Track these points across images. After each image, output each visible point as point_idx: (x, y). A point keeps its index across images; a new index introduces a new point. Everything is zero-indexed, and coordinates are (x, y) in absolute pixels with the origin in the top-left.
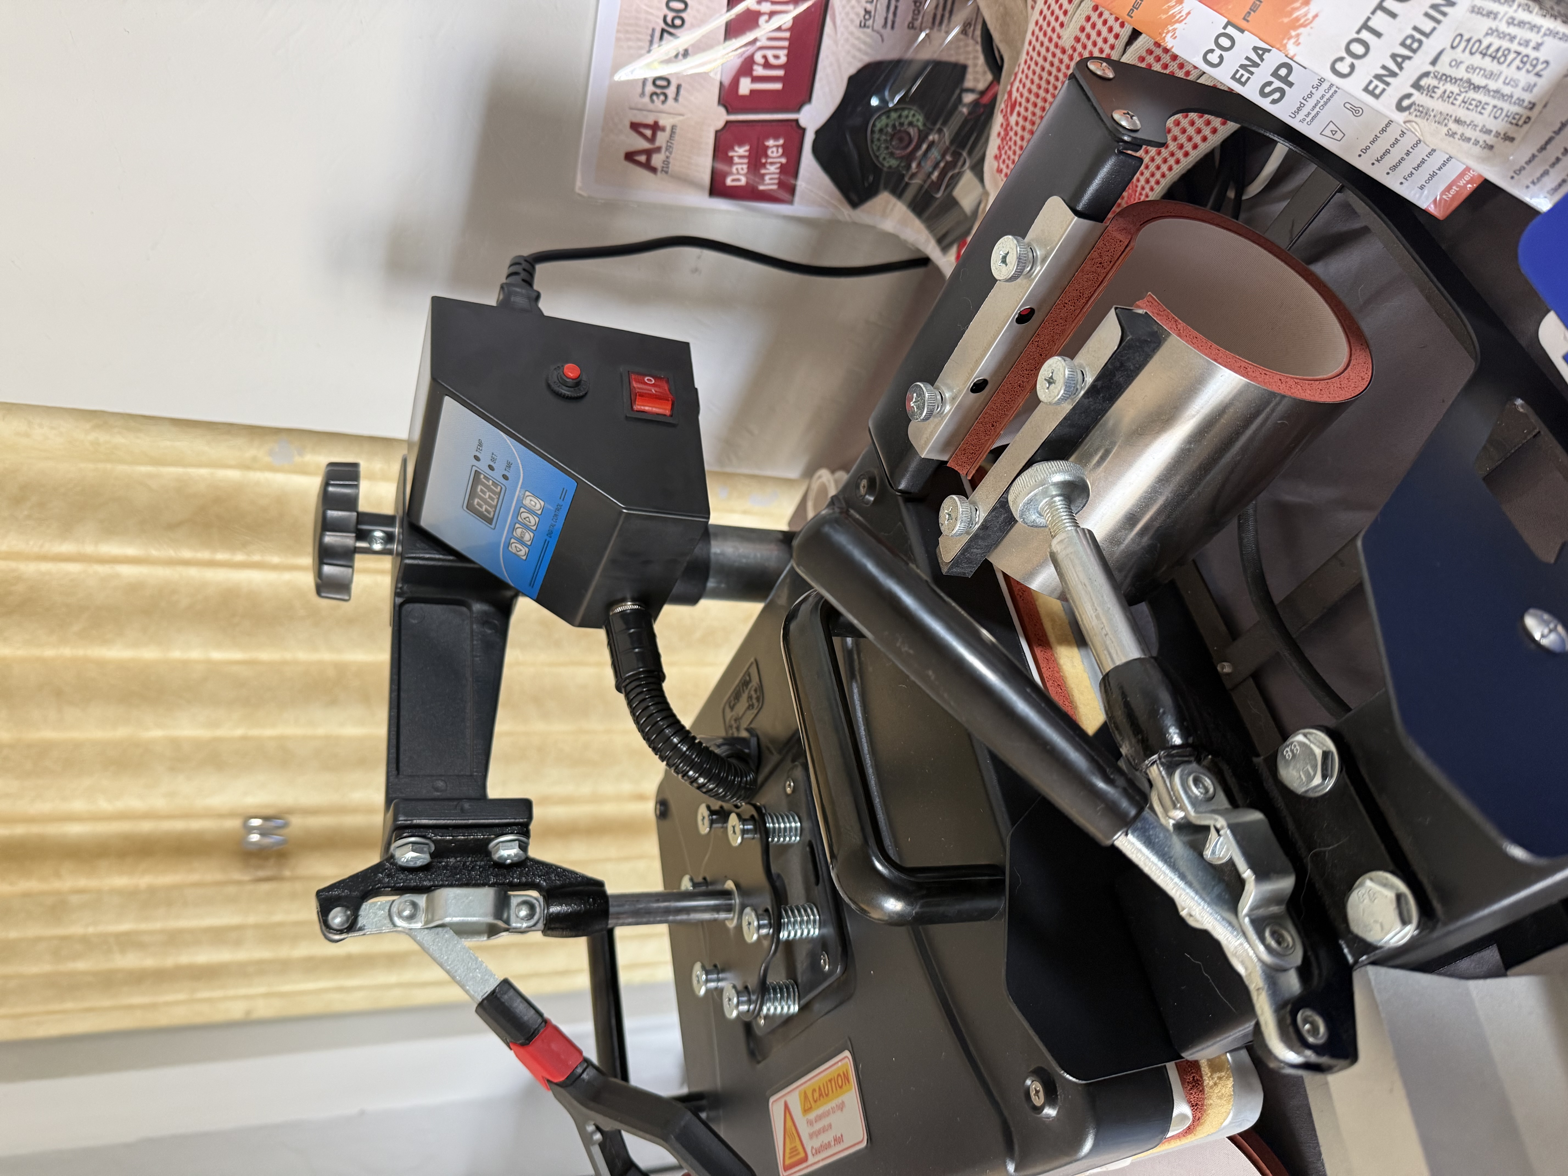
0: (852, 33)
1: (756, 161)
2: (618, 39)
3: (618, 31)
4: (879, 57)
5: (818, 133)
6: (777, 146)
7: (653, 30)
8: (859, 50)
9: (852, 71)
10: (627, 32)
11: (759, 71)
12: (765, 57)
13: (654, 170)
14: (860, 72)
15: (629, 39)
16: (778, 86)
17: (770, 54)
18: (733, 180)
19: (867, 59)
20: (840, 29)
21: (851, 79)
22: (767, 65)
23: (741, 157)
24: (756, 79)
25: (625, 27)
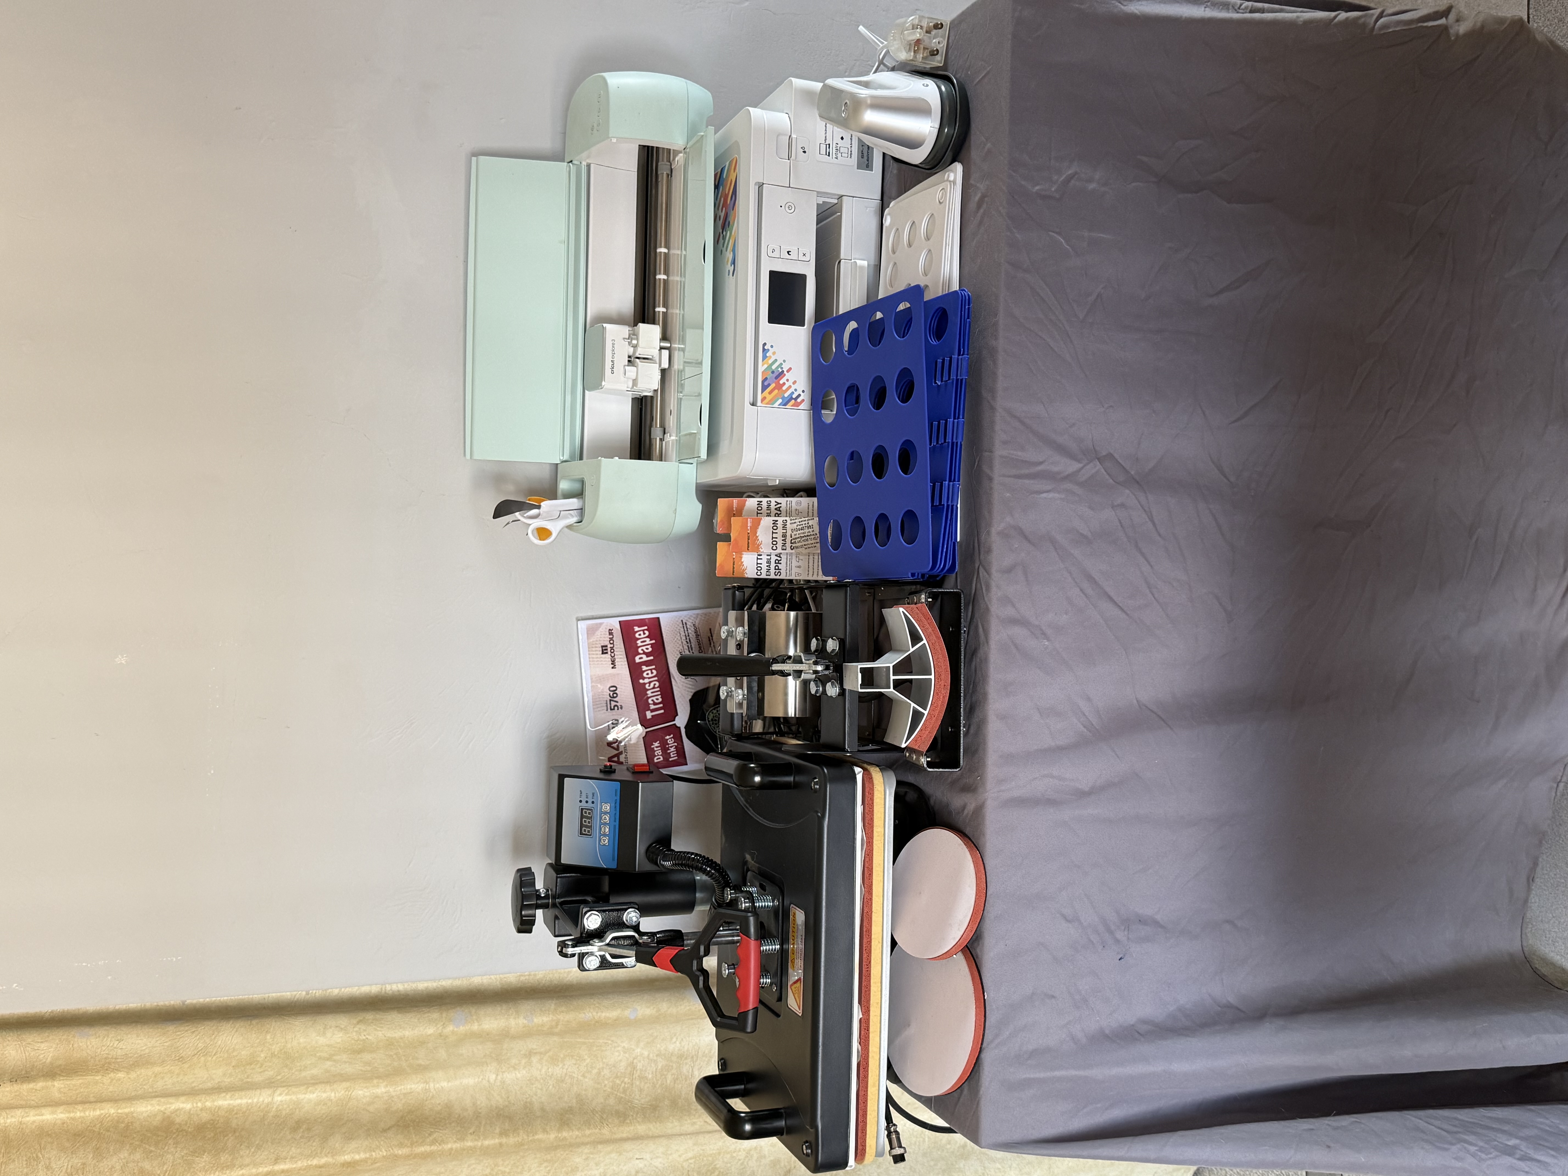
0: (683, 682)
1: (664, 748)
2: (594, 709)
3: (593, 705)
4: (698, 689)
5: (686, 728)
6: (671, 738)
7: (607, 701)
8: (689, 688)
9: (690, 697)
10: (597, 705)
11: (652, 707)
12: (652, 700)
14: (693, 696)
15: (598, 708)
16: (662, 711)
17: (654, 698)
18: (657, 759)
19: (694, 691)
20: (678, 682)
21: (690, 700)
22: (655, 704)
23: (657, 747)
24: (652, 711)
25: (595, 702)
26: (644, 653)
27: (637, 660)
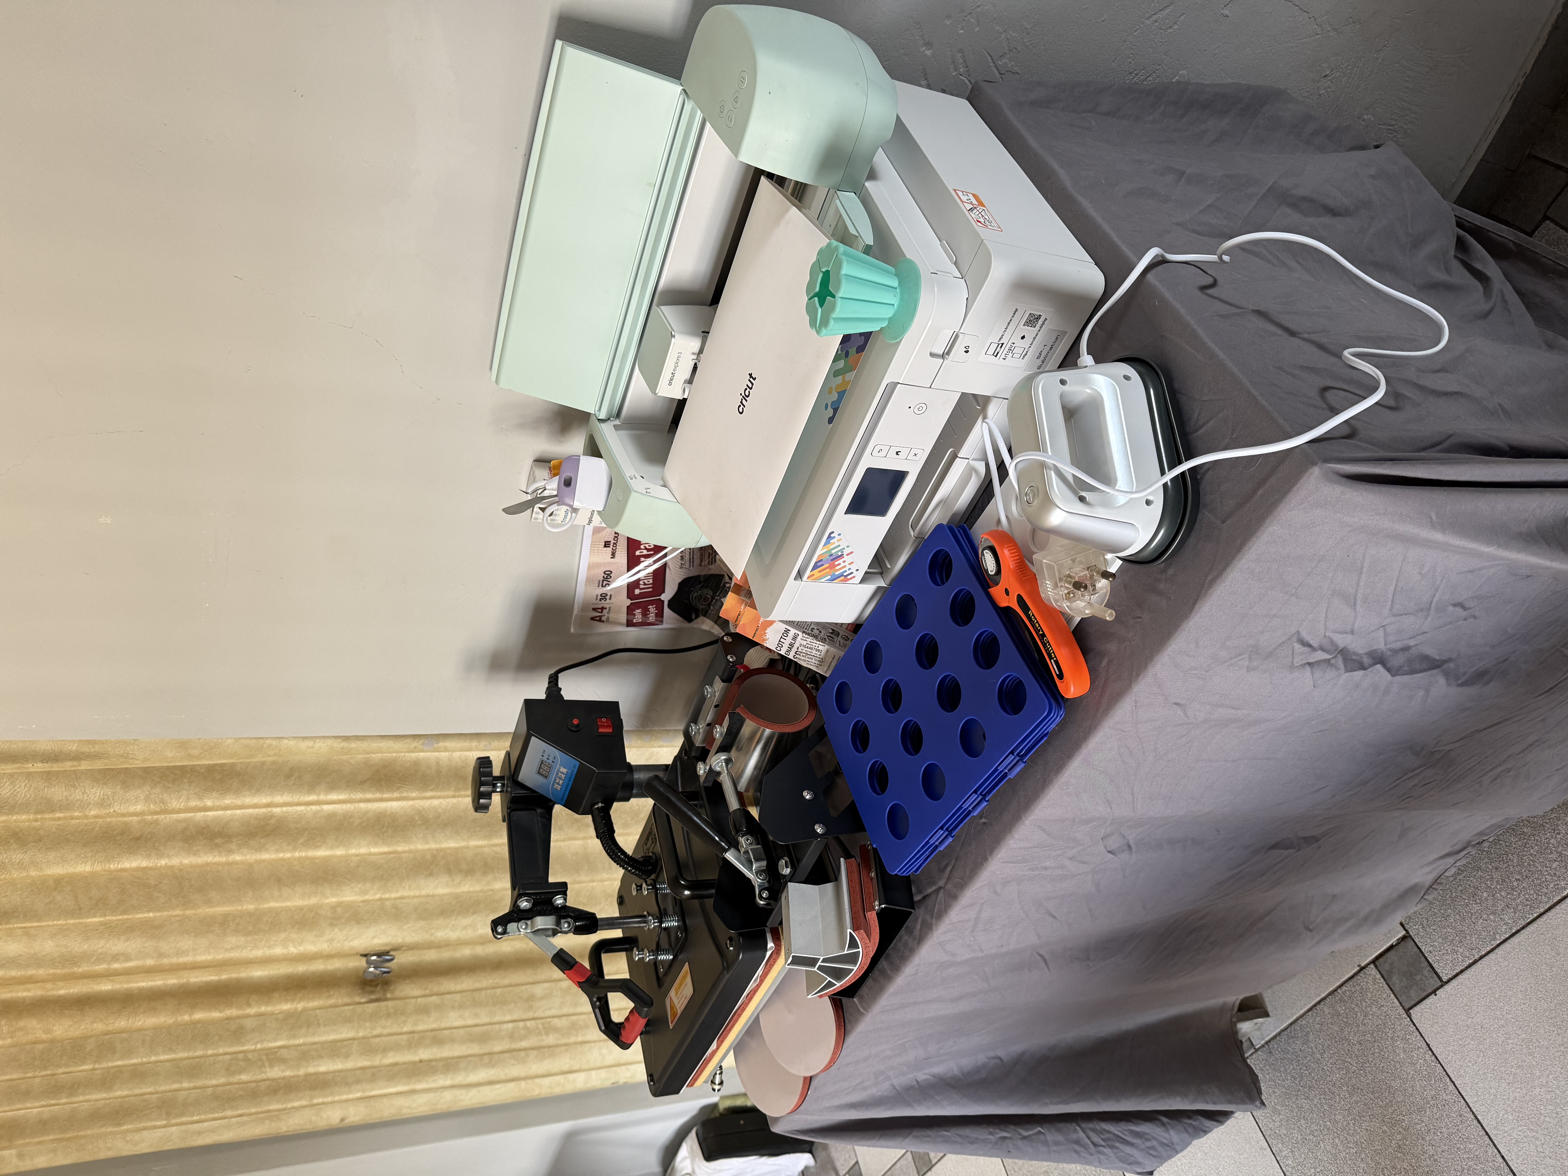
0: (677, 571)
1: (645, 613)
2: (586, 585)
3: (586, 582)
4: (689, 576)
5: (669, 601)
6: (653, 608)
7: (599, 580)
8: (682, 575)
9: (680, 581)
11: (642, 586)
12: (643, 582)
13: (603, 621)
14: (683, 581)
15: (590, 584)
16: (651, 590)
17: (645, 581)
18: (636, 620)
19: (685, 577)
20: (673, 570)
21: (680, 584)
22: (645, 584)
23: (638, 613)
24: (641, 589)
25: (589, 581)
26: (646, 548)
27: (638, 553)
